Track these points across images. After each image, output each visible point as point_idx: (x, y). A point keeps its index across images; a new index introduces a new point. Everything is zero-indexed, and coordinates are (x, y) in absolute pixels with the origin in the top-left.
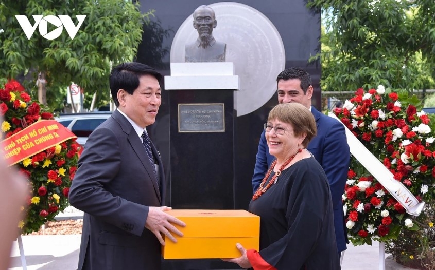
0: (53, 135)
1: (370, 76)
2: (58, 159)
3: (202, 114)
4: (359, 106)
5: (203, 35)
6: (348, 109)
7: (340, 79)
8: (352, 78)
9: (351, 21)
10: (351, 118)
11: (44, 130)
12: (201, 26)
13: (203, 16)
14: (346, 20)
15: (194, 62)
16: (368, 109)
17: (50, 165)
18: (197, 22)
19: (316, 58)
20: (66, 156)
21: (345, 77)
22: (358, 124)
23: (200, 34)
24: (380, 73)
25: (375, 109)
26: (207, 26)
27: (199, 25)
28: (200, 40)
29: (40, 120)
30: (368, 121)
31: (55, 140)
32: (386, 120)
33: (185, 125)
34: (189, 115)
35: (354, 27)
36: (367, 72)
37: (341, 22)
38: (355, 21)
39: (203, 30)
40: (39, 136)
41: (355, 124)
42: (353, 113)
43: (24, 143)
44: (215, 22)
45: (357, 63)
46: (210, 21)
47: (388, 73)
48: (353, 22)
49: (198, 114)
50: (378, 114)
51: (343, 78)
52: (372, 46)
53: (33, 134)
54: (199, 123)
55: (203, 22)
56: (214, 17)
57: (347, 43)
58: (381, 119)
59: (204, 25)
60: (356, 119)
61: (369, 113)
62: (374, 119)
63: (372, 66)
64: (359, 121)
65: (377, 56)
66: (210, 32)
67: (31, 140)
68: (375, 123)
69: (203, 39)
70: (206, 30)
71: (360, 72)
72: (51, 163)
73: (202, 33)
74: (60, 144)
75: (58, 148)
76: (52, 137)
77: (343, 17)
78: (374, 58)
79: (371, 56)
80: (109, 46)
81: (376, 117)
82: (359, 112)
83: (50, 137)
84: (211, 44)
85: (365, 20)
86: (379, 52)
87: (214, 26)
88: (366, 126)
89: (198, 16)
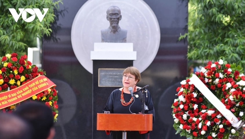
0: (46, 83)
1: (224, 51)
2: (49, 96)
3: (113, 75)
4: (209, 71)
5: (113, 25)
6: (203, 72)
7: (203, 53)
8: (212, 52)
9: (211, 10)
10: (205, 77)
11: (41, 81)
12: (112, 20)
13: (114, 13)
14: (208, 9)
15: (108, 42)
16: (213, 73)
17: (46, 99)
18: (110, 17)
19: (185, 36)
20: (53, 95)
21: (207, 52)
22: (208, 81)
23: (111, 24)
24: (232, 49)
26: (116, 19)
27: (111, 19)
28: (111, 28)
29: (39, 75)
30: (214, 79)
31: (47, 86)
32: (223, 78)
33: (102, 82)
34: (105, 76)
35: (213, 15)
36: (223, 48)
37: (204, 10)
38: (214, 10)
39: (113, 22)
40: (40, 84)
41: (206, 80)
42: (206, 75)
43: (33, 87)
44: (121, 16)
45: (215, 41)
46: (118, 16)
47: (238, 49)
48: (212, 11)
49: (111, 75)
50: (219, 75)
51: (205, 52)
52: (227, 28)
53: (37, 83)
54: (111, 81)
55: (114, 17)
56: (120, 13)
57: (208, 25)
58: (220, 78)
59: (114, 19)
60: (207, 78)
61: (214, 75)
62: (217, 78)
63: (226, 43)
64: (209, 79)
65: (231, 36)
66: (118, 22)
67: (36, 86)
68: (217, 80)
69: (114, 27)
70: (116, 22)
71: (217, 48)
72: (46, 98)
73: (113, 24)
74: (50, 88)
75: (50, 90)
76: (46, 85)
77: (205, 6)
78: (228, 37)
79: (226, 35)
81: (218, 77)
82: (209, 74)
83: (44, 85)
84: (118, 30)
85: (222, 9)
86: (232, 33)
87: (120, 19)
88: (212, 81)
89: (111, 12)
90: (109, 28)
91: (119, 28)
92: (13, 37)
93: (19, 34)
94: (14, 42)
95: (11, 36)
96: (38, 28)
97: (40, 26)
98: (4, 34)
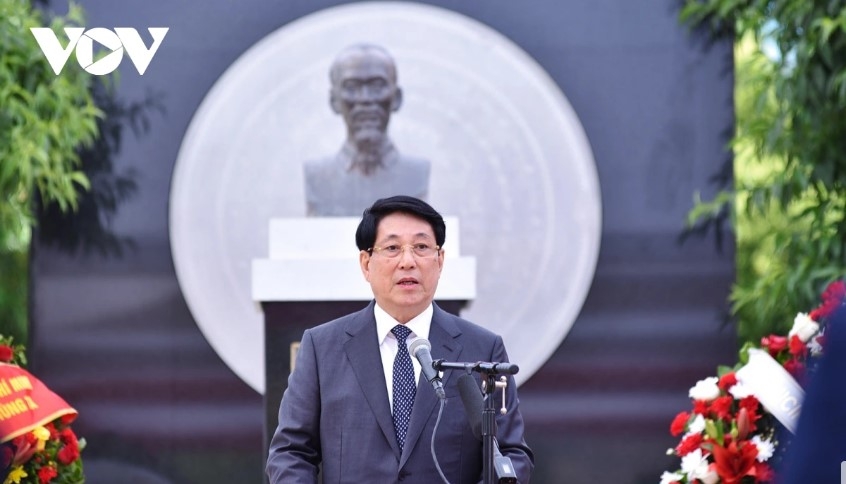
0: (26, 403)
2: (42, 465)
5: (363, 134)
7: (807, 287)
12: (358, 108)
13: (364, 74)
14: (828, 72)
15: (338, 216)
17: (22, 479)
18: (345, 95)
19: (715, 208)
20: (58, 460)
21: (826, 279)
23: (352, 130)
26: (375, 108)
27: (350, 105)
28: (353, 149)
31: (31, 417)
37: (810, 76)
39: (363, 120)
44: (398, 94)
46: (385, 93)
51: (817, 283)
55: (364, 94)
56: (394, 78)
57: (832, 152)
59: (367, 103)
66: (384, 125)
69: (364, 146)
70: (374, 119)
72: (25, 475)
73: (358, 129)
74: (46, 426)
75: (43, 434)
76: (24, 408)
77: (817, 58)
83: (17, 407)
84: (387, 161)
87: (394, 105)
89: (349, 74)
90: (344, 150)
91: (391, 148)
96: (26, 168)
97: (34, 162)
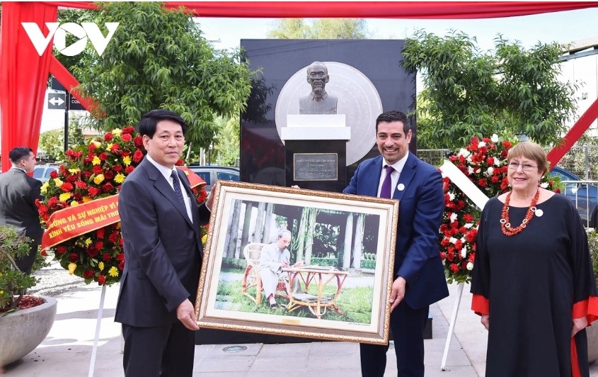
3: (315, 163)
4: (475, 154)
5: (317, 89)
6: (464, 156)
8: (448, 132)
10: (467, 164)
12: (315, 81)
13: (317, 71)
15: (309, 114)
16: (484, 157)
18: (311, 77)
19: (414, 113)
22: (475, 171)
23: (314, 88)
24: (473, 127)
25: (490, 157)
26: (320, 81)
27: (313, 80)
28: (314, 94)
30: (484, 168)
32: (500, 167)
33: (300, 174)
34: (304, 164)
35: (449, 85)
37: (438, 80)
39: (316, 85)
41: (471, 170)
42: (469, 160)
44: (328, 77)
45: (451, 119)
46: (324, 76)
48: (449, 80)
49: (312, 163)
50: (493, 161)
52: (465, 103)
54: (313, 172)
55: (317, 77)
56: (327, 73)
58: (496, 166)
59: (318, 80)
60: (472, 166)
61: (485, 160)
62: (489, 166)
64: (475, 167)
65: (470, 112)
66: (323, 87)
68: (491, 170)
69: (317, 92)
70: (320, 85)
77: (439, 75)
79: (464, 112)
80: (222, 100)
81: (491, 164)
82: (475, 159)
84: (324, 97)
85: (459, 79)
86: (471, 108)
87: (326, 81)
88: (482, 172)
89: (313, 71)
90: (311, 94)
91: (326, 93)
92: (199, 115)
93: (206, 111)
94: (200, 121)
95: (196, 113)
98: (186, 111)
